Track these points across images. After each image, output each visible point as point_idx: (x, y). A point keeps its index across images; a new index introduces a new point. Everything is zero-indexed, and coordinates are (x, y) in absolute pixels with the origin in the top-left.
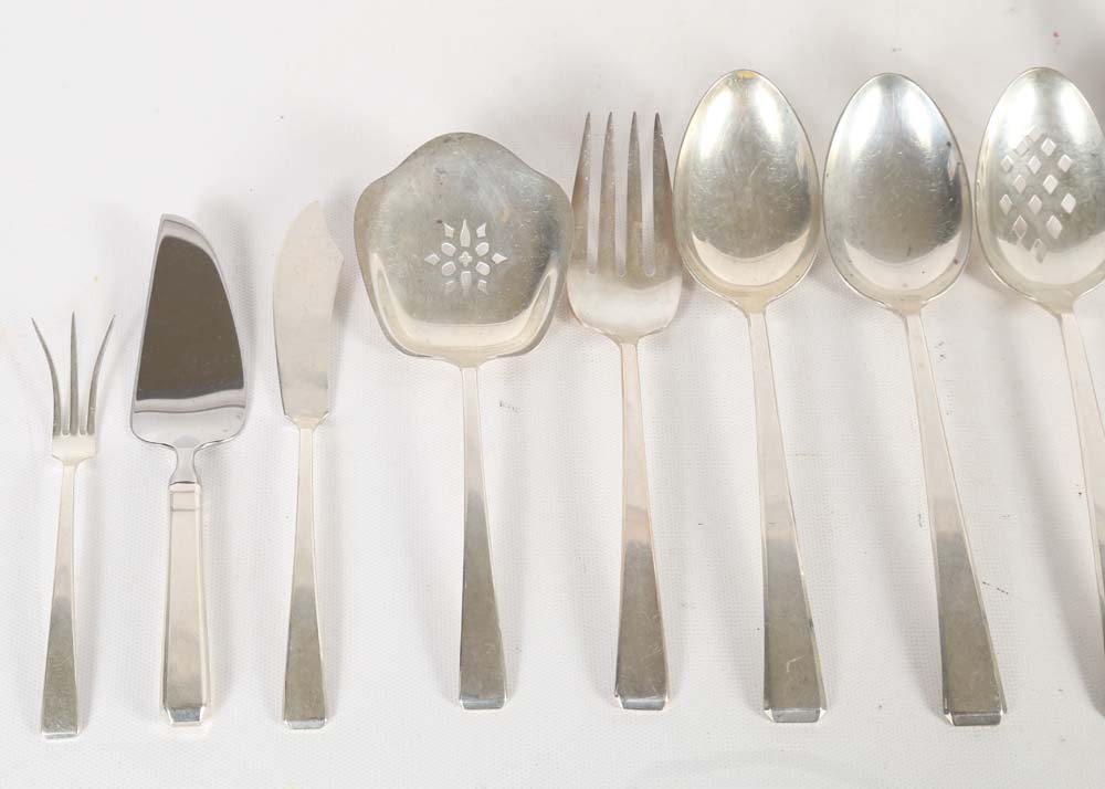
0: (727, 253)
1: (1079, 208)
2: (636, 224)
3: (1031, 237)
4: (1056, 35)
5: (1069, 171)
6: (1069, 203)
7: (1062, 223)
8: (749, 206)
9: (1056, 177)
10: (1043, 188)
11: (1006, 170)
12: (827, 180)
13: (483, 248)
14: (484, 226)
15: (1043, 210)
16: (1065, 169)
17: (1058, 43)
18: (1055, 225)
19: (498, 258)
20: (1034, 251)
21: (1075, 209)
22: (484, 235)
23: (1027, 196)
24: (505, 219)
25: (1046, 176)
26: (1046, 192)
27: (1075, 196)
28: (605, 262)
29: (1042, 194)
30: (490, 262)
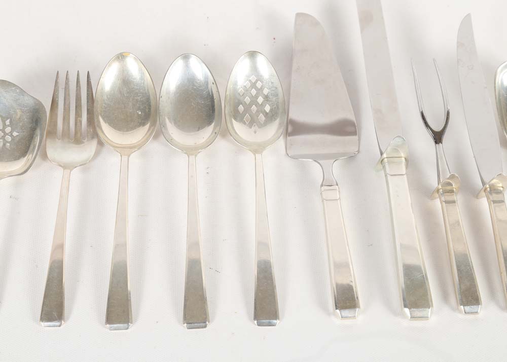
0: (120, 131)
1: (271, 110)
2: (79, 118)
3: (252, 123)
4: (274, 39)
5: (267, 95)
6: (267, 108)
7: (265, 116)
8: (131, 111)
9: (262, 97)
10: (257, 102)
11: (241, 95)
12: (161, 99)
13: (8, 130)
14: (9, 120)
15: (257, 111)
16: (266, 94)
17: (274, 42)
18: (262, 117)
19: (15, 134)
20: (253, 128)
21: (270, 111)
22: (9, 124)
23: (250, 105)
24: (18, 117)
25: (258, 97)
26: (258, 103)
27: (269, 105)
28: (66, 135)
29: (257, 104)
30: (12, 135)
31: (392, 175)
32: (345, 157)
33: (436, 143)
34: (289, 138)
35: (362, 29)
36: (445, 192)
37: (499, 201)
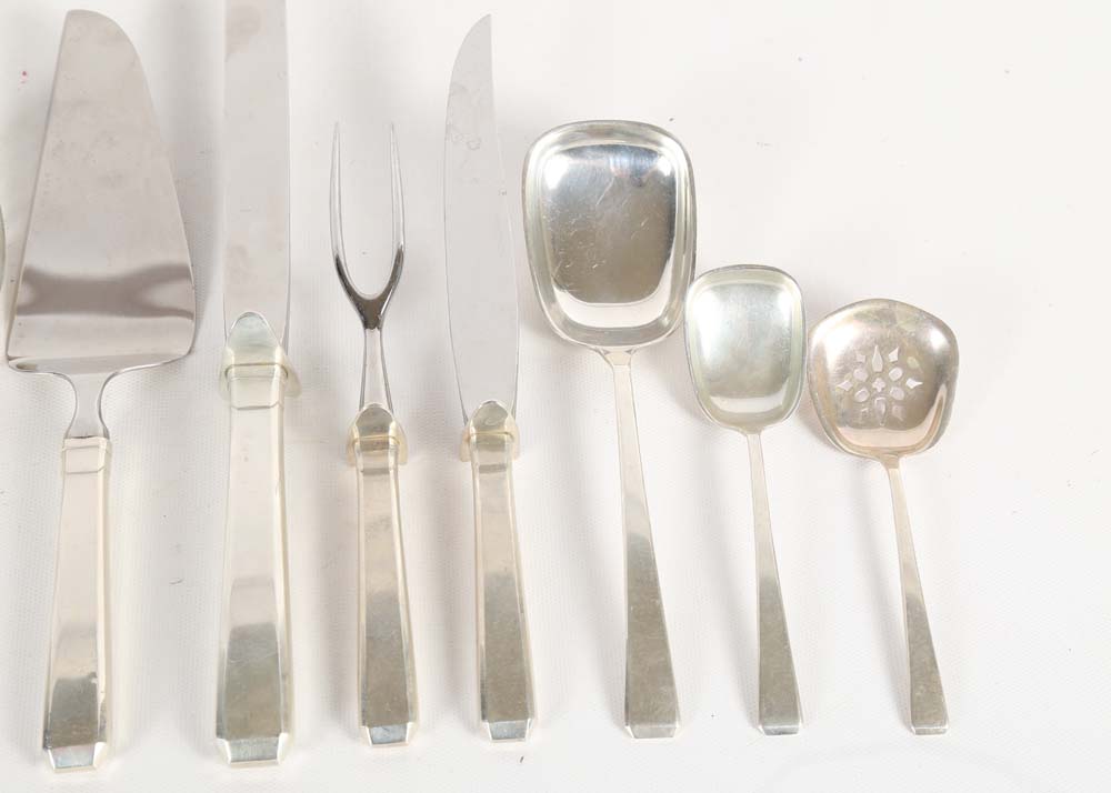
31: (239, 409)
32: (159, 364)
33: (366, 325)
34: (18, 319)
35: (230, 50)
36: (367, 447)
37: (494, 466)
